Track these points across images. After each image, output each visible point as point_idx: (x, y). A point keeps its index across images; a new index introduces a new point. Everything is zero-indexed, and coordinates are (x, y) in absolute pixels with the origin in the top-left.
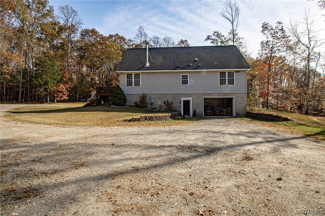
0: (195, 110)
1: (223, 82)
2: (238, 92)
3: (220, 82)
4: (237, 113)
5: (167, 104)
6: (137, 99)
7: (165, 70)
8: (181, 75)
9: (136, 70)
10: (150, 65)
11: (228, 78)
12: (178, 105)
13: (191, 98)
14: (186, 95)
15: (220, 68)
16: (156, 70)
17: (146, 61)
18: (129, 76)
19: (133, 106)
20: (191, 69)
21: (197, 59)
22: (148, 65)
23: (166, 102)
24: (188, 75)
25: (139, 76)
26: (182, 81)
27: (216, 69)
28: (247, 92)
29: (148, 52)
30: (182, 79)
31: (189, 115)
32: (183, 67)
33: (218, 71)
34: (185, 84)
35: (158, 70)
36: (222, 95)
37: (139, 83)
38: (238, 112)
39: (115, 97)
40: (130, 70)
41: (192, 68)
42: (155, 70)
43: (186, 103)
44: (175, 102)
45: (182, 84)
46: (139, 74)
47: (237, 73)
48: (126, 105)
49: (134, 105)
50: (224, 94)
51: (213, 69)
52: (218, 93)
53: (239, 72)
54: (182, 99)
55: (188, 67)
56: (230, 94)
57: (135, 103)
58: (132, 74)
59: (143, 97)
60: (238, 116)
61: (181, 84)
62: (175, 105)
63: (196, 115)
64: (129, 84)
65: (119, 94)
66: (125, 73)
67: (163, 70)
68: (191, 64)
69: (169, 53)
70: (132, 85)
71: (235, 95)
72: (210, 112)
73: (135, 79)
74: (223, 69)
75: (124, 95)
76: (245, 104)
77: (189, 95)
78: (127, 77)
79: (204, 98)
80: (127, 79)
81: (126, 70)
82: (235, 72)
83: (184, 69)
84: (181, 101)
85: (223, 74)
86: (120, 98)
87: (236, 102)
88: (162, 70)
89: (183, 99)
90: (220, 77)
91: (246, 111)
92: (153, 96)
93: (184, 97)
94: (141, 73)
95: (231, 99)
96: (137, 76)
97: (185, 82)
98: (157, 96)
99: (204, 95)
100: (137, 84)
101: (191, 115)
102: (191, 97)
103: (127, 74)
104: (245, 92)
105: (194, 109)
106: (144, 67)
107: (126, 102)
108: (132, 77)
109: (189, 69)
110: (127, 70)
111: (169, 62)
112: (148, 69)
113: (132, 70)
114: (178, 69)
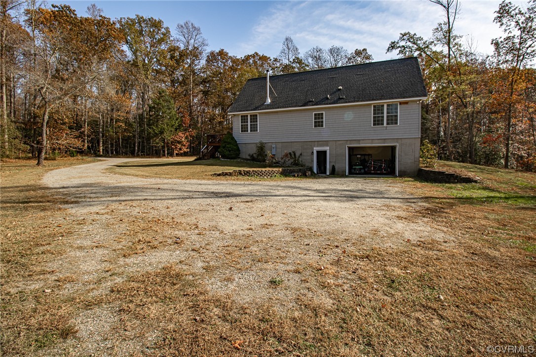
0: (333, 166)
1: (378, 121)
2: (405, 137)
3: (374, 121)
4: (401, 171)
5: (293, 156)
6: (253, 150)
7: (290, 107)
8: (314, 113)
9: (252, 110)
10: (272, 102)
11: (387, 114)
12: (308, 158)
13: (328, 148)
14: (320, 143)
15: (373, 100)
16: (278, 108)
17: (266, 97)
18: (244, 118)
19: (247, 160)
20: (327, 104)
21: (340, 87)
22: (269, 101)
23: (292, 154)
24: (324, 112)
25: (257, 119)
26: (315, 122)
27: (367, 101)
28: (420, 137)
29: (268, 83)
30: (315, 119)
31: (325, 172)
32: (317, 101)
33: (370, 105)
34: (319, 126)
35: (281, 108)
36: (377, 141)
37: (257, 127)
38: (403, 169)
39: (224, 147)
40: (244, 111)
41: (329, 102)
42: (276, 108)
43: (322, 155)
44: (305, 154)
45: (316, 126)
46: (256, 116)
47: (403, 105)
48: (240, 158)
49: (249, 158)
50: (380, 141)
51: (361, 101)
52: (370, 138)
53: (406, 103)
54: (314, 148)
55: (325, 101)
56: (390, 140)
57: (249, 155)
58: (247, 116)
59: (261, 148)
60: (403, 174)
61: (314, 127)
62: (305, 159)
63: (336, 172)
64: (244, 129)
65: (229, 143)
66: (238, 115)
67: (288, 107)
68: (328, 96)
69: (303, 80)
70: (247, 131)
71: (400, 141)
72: (360, 168)
73: (251, 122)
74: (378, 100)
75: (237, 145)
76: (417, 155)
77: (324, 142)
78: (242, 120)
79: (350, 148)
80: (242, 122)
81: (239, 111)
82: (400, 104)
83: (317, 105)
84: (313, 153)
85: (378, 109)
86: (230, 149)
87: (400, 153)
88: (286, 107)
89: (316, 149)
90: (374, 114)
91: (418, 168)
92: (275, 146)
93: (317, 146)
94: (259, 113)
95: (393, 148)
96: (254, 118)
97: (319, 124)
98: (279, 146)
99: (348, 142)
100: (254, 129)
101: (328, 173)
102: (327, 145)
103: (242, 116)
104: (418, 137)
105: (333, 164)
106: (263, 104)
107: (240, 153)
108: (247, 119)
109: (325, 104)
110: (241, 111)
111: (299, 94)
112: (269, 106)
113: (247, 111)
114: (308, 105)
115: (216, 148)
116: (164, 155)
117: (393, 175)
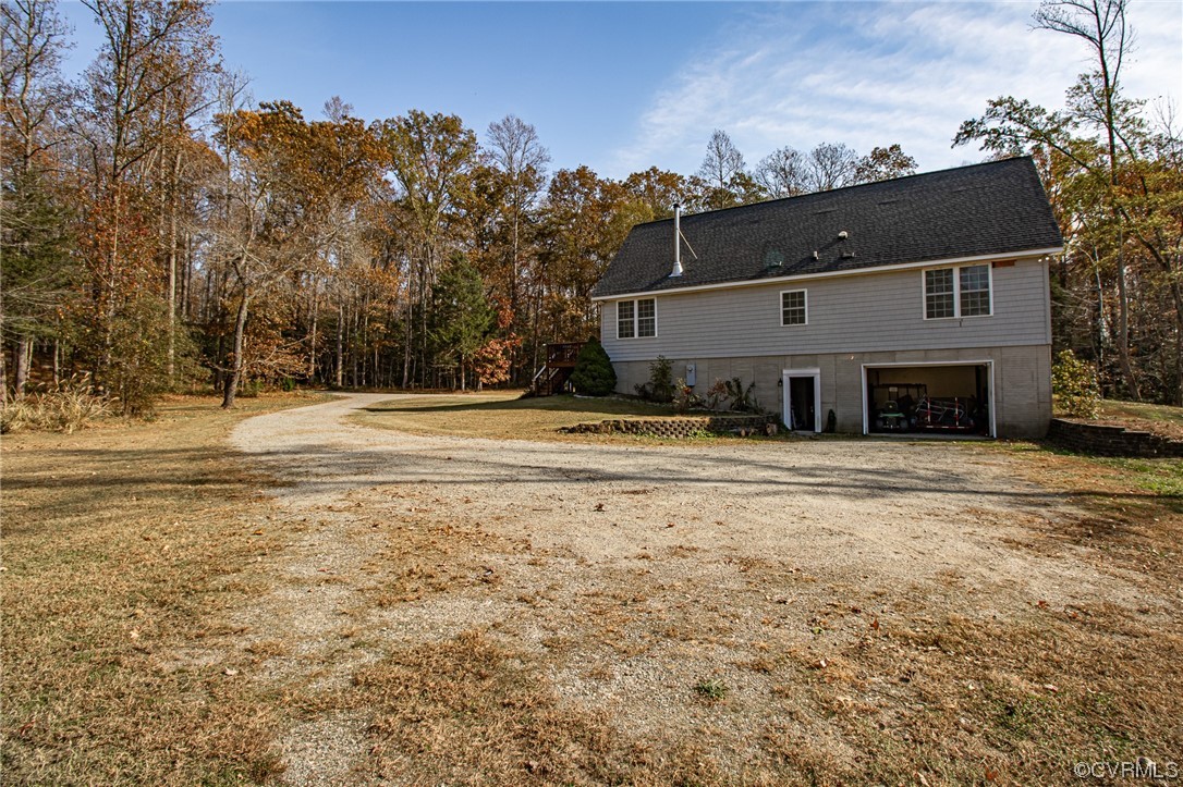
0: (831, 412)
1: (940, 307)
2: (1010, 344)
3: (929, 307)
4: (1004, 426)
5: (735, 389)
6: (645, 377)
7: (727, 280)
8: (781, 293)
9: (642, 290)
10: (685, 271)
11: (961, 289)
12: (771, 393)
13: (818, 371)
14: (798, 358)
15: (924, 258)
16: (700, 283)
17: (674, 260)
18: (625, 308)
19: (632, 397)
20: (813, 272)
21: (844, 234)
22: (680, 269)
23: (733, 383)
24: (806, 291)
25: (653, 308)
26: (785, 313)
27: (910, 261)
28: (1050, 342)
29: (678, 232)
30: (785, 305)
31: (812, 428)
32: (788, 266)
33: (919, 270)
34: (794, 321)
35: (706, 283)
36: (937, 354)
37: (653, 327)
38: (1008, 420)
39: (582, 370)
40: (625, 292)
41: (817, 266)
42: (695, 284)
43: (802, 388)
44: (762, 385)
45: (786, 322)
46: (652, 301)
47: (1001, 270)
48: (615, 393)
49: (635, 393)
50: (946, 353)
51: (896, 262)
52: (921, 347)
53: (1010, 263)
54: (785, 372)
55: (808, 264)
56: (971, 352)
57: (636, 387)
58: (632, 303)
59: (663, 371)
60: (1010, 433)
61: (782, 325)
62: (762, 396)
63: (838, 427)
64: (625, 331)
65: (593, 362)
66: (613, 301)
67: (722, 281)
68: (816, 253)
69: (756, 222)
70: (633, 336)
71: (997, 353)
72: (897, 418)
73: (640, 315)
74: (936, 258)
75: (609, 365)
76: (1045, 387)
77: (808, 358)
78: (620, 311)
79: (870, 371)
80: (620, 317)
81: (615, 293)
82: (993, 267)
83: (789, 275)
84: (781, 381)
85: (938, 280)
86: (595, 374)
87: (999, 382)
88: (717, 282)
89: (788, 373)
90: (929, 290)
91: (1048, 418)
92: (693, 367)
93: (792, 367)
94: (658, 296)
95: (981, 371)
96: (646, 307)
97: (793, 315)
98: (703, 366)
99: (867, 357)
100: (647, 330)
101: (818, 429)
102: (815, 365)
103: (620, 304)
104: (1044, 343)
105: (830, 407)
106: (666, 277)
107: (616, 383)
108: (632, 310)
109: (807, 272)
110: (619, 293)
111: (747, 252)
112: (680, 282)
113: (631, 292)
114: (768, 277)
115: (565, 373)
116: (459, 387)
117: (984, 435)
